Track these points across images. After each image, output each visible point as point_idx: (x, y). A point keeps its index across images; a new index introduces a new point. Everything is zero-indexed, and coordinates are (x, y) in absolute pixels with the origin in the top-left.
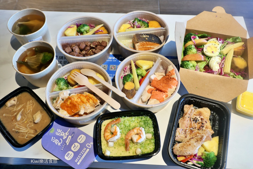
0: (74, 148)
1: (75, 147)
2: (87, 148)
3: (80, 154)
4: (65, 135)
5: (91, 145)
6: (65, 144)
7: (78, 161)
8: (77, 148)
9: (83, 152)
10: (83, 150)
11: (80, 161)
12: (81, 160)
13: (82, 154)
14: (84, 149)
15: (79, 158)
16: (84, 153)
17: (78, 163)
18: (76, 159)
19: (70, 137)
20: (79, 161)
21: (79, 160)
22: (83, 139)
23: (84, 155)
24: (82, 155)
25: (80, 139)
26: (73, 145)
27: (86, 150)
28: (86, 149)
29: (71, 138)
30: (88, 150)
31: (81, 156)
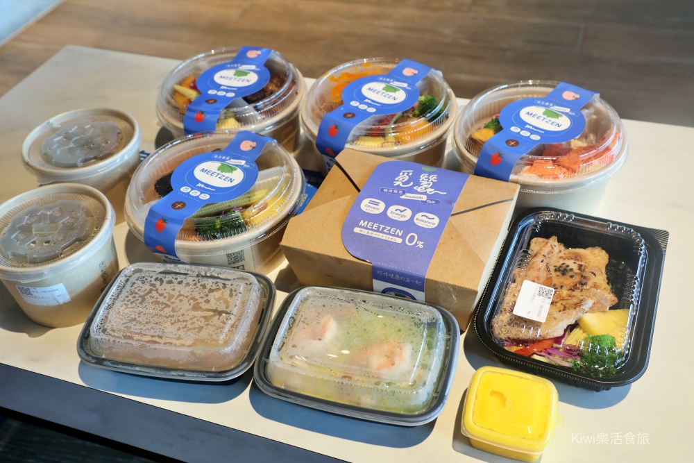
0: (396, 210)
1: (398, 212)
2: (403, 237)
3: (382, 226)
4: (426, 188)
5: (416, 244)
6: (401, 192)
7: (363, 227)
8: (398, 216)
9: (389, 230)
10: (396, 231)
11: (365, 232)
12: (368, 233)
13: (385, 231)
14: (398, 231)
15: (372, 227)
16: (389, 234)
17: (357, 230)
18: (366, 222)
19: (424, 198)
20: (363, 230)
21: (366, 228)
22: (427, 224)
23: (382, 234)
24: (382, 232)
25: (425, 218)
26: (402, 208)
27: (398, 236)
28: (400, 235)
29: (420, 199)
30: (399, 241)
31: (378, 231)
